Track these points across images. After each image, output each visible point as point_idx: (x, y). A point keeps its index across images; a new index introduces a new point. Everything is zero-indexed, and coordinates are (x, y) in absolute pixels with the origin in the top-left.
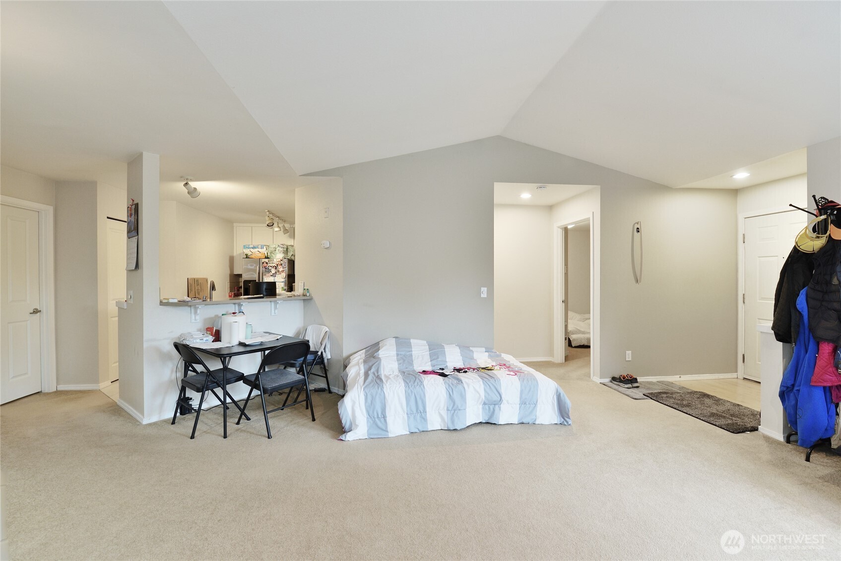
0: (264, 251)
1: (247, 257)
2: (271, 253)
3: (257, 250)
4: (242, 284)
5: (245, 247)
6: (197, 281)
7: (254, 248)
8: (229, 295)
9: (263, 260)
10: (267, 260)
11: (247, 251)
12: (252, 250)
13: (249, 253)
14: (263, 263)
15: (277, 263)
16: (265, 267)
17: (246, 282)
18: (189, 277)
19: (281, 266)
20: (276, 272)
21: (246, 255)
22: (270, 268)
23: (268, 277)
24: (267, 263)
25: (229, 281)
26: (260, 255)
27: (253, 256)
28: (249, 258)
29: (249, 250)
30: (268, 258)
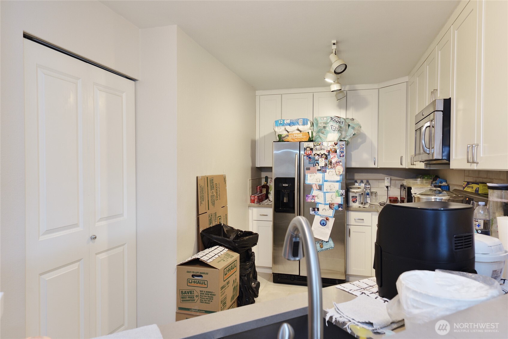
0: (307, 128)
1: (281, 139)
2: (319, 132)
3: (295, 128)
4: (272, 185)
5: (279, 123)
6: (212, 180)
7: (291, 124)
8: (251, 199)
9: (306, 145)
10: (311, 145)
11: (281, 130)
12: (288, 128)
13: (284, 133)
14: (305, 149)
15: (329, 149)
16: (308, 156)
17: (278, 181)
18: (199, 175)
19: (334, 154)
20: (326, 165)
21: (280, 136)
22: (317, 157)
23: (312, 173)
24: (312, 149)
25: (250, 179)
26: (300, 136)
27: (289, 139)
28: (283, 141)
29: (283, 128)
30: (312, 141)
